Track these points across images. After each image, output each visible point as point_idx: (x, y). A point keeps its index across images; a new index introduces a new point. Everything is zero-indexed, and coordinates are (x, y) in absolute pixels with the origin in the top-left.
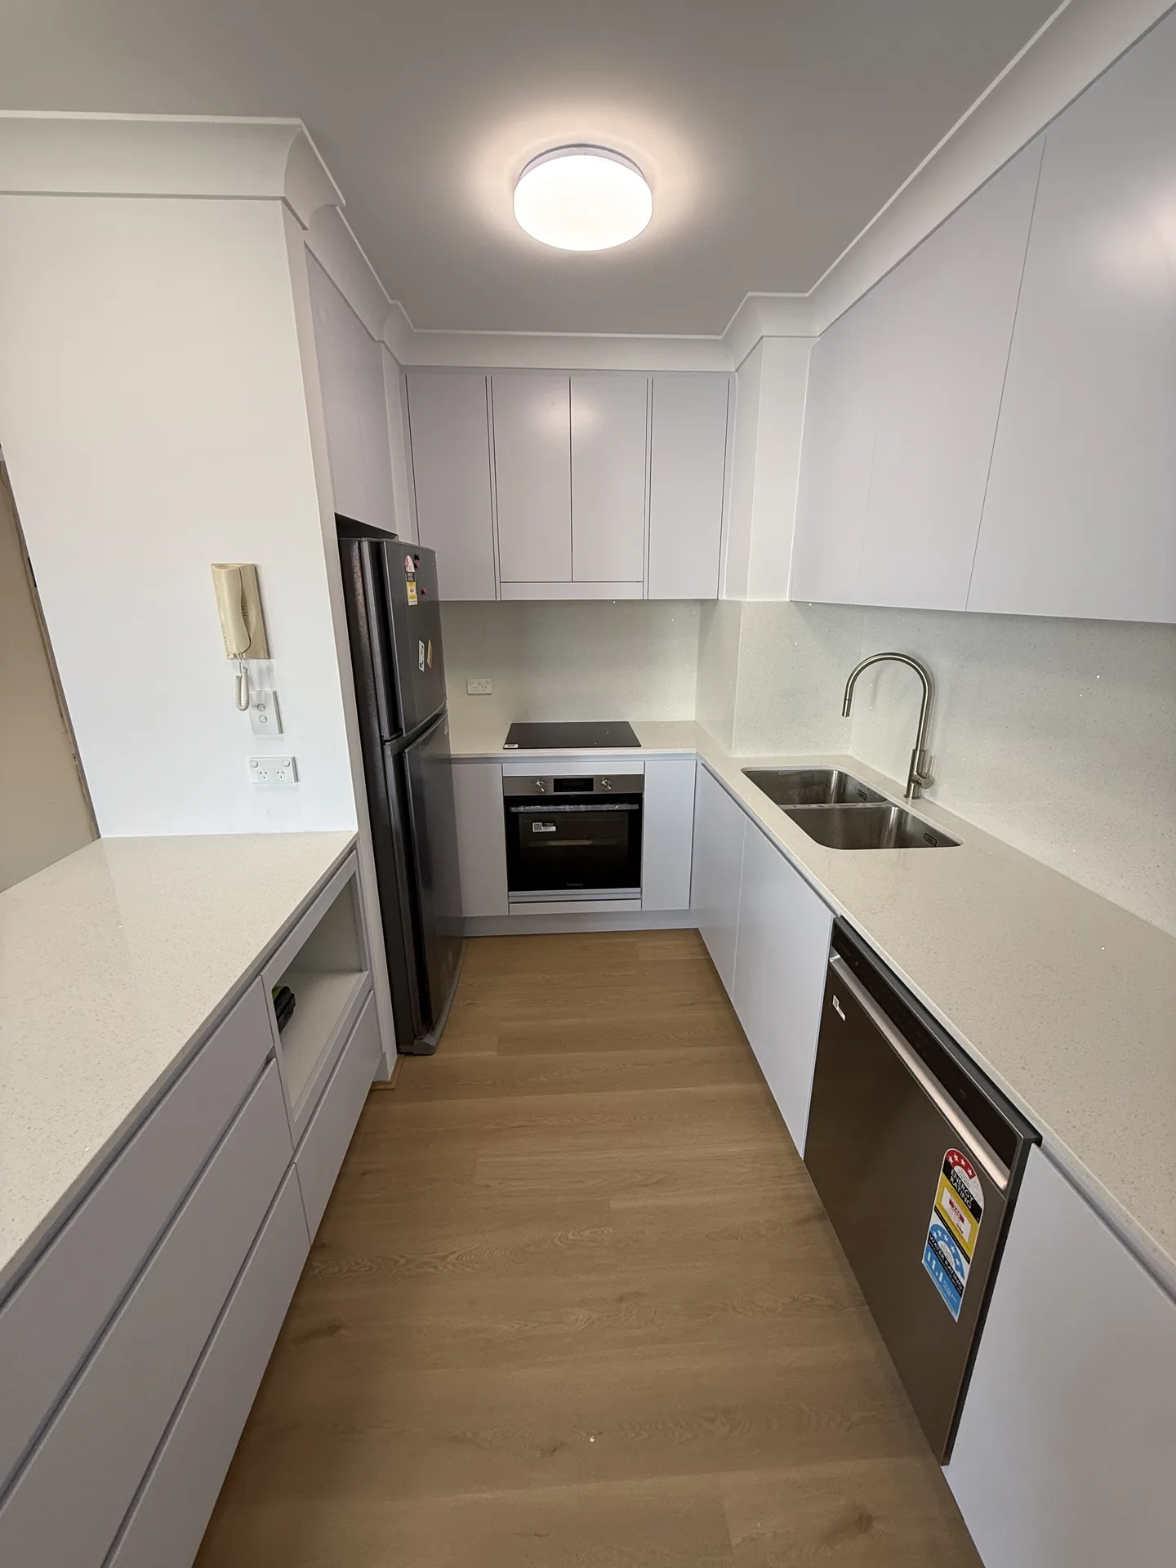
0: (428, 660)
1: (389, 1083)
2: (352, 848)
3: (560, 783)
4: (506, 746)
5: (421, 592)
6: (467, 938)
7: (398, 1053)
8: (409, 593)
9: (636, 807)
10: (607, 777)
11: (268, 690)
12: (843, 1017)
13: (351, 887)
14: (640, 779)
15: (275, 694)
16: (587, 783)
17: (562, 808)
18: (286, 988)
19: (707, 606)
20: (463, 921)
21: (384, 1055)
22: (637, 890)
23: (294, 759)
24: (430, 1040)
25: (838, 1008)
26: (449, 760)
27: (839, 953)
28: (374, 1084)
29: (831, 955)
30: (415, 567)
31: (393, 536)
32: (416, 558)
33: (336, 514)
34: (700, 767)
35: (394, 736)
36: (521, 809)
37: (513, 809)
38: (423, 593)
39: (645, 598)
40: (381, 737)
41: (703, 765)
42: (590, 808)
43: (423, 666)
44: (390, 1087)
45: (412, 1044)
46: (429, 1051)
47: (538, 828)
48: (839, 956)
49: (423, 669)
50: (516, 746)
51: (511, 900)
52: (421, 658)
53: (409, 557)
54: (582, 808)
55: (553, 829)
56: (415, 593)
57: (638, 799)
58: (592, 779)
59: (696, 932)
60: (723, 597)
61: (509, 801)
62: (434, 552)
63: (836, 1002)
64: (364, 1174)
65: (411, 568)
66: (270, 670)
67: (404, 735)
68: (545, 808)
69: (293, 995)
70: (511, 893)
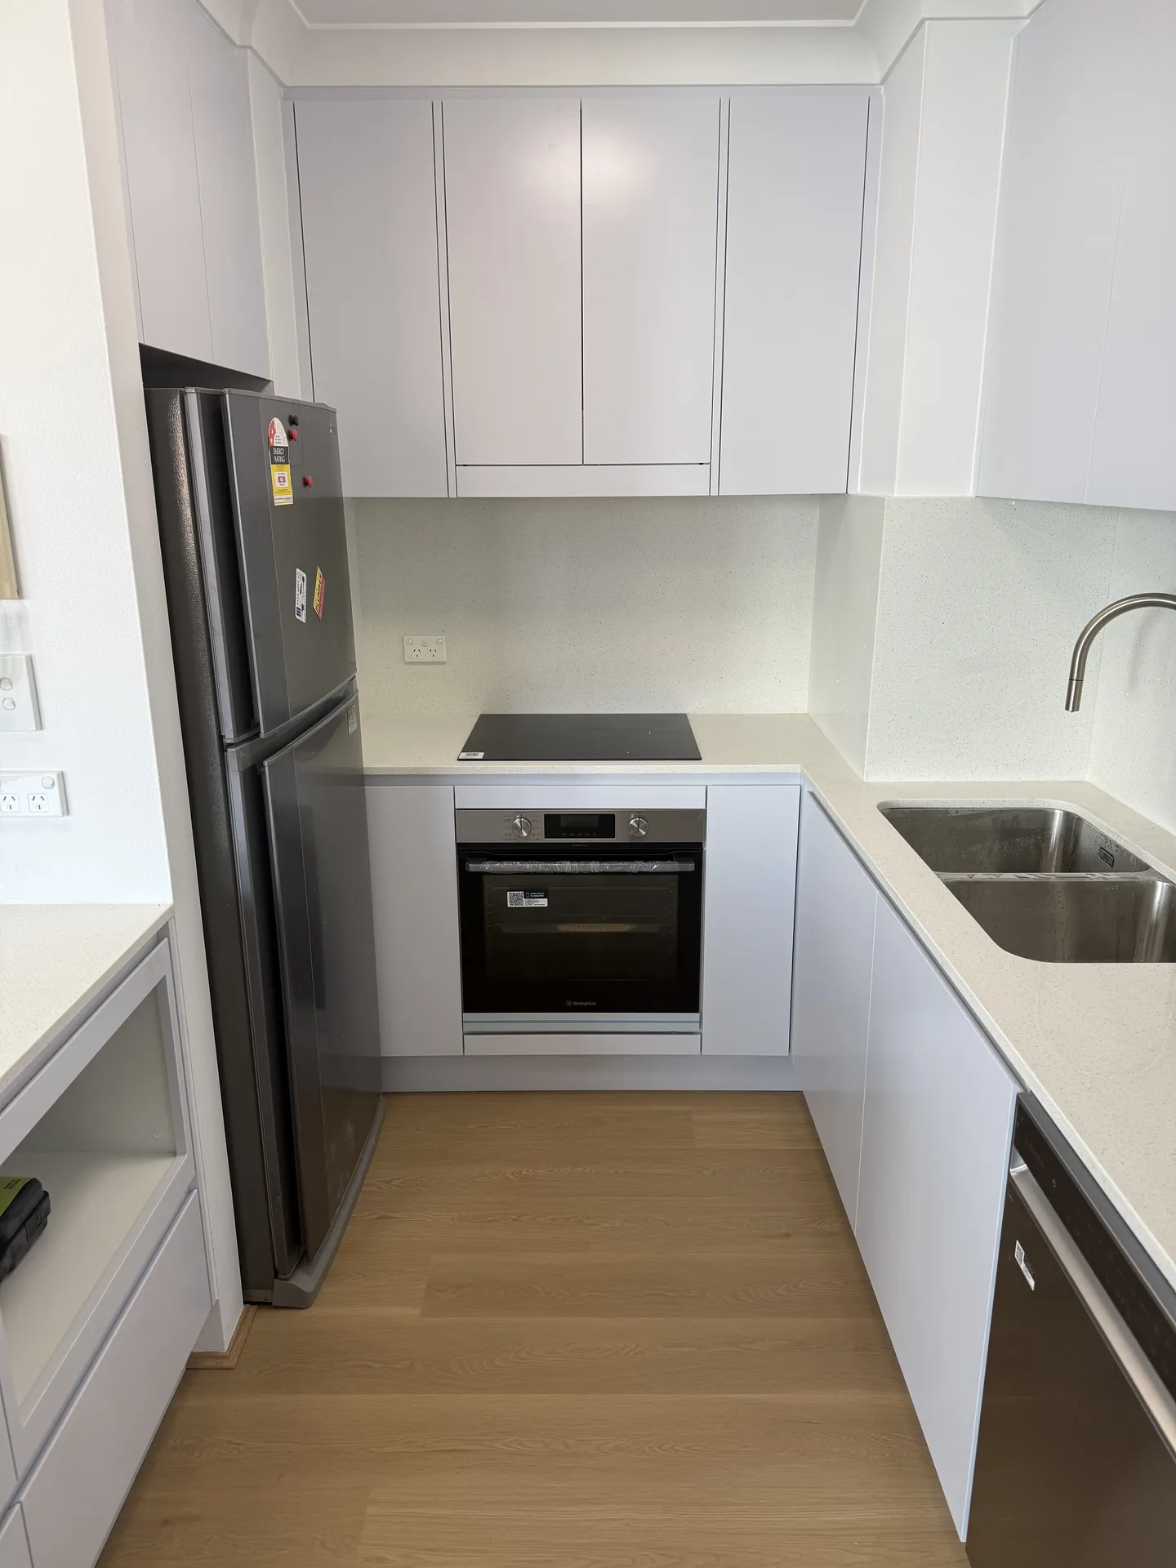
0: (316, 602)
1: (224, 1357)
2: (161, 934)
3: (555, 821)
4: (463, 756)
5: (302, 483)
6: (385, 1094)
7: (245, 1303)
8: (276, 485)
9: (690, 867)
10: (640, 814)
11: (20, 653)
12: (1032, 1283)
13: (157, 1003)
14: (698, 818)
15: (30, 660)
16: (604, 821)
17: (558, 866)
18: (33, 1183)
19: (832, 505)
20: (378, 1063)
21: (215, 1308)
22: (694, 1016)
23: (62, 776)
24: (303, 1281)
25: (1023, 1266)
26: (359, 779)
27: (1026, 1163)
28: (194, 1357)
29: (1011, 1164)
30: (290, 437)
31: (259, 383)
32: (293, 421)
33: (140, 345)
34: (807, 798)
35: (245, 736)
36: (487, 866)
37: (473, 867)
38: (306, 483)
39: (714, 493)
40: (221, 738)
41: (812, 794)
42: (607, 866)
43: (304, 612)
44: (226, 1364)
45: (271, 1288)
46: (300, 1302)
47: (516, 900)
48: (1024, 1167)
49: (303, 618)
50: (481, 755)
51: (468, 1028)
52: (301, 599)
53: (277, 421)
54: (594, 866)
55: (543, 902)
56: (288, 484)
57: (693, 852)
58: (613, 816)
59: (797, 1099)
60: (857, 489)
61: (467, 852)
62: (334, 412)
63: (1019, 1253)
64: (166, 1522)
65: (280, 438)
66: (21, 618)
67: (262, 735)
68: (529, 866)
69: (46, 1194)
70: (469, 1016)
